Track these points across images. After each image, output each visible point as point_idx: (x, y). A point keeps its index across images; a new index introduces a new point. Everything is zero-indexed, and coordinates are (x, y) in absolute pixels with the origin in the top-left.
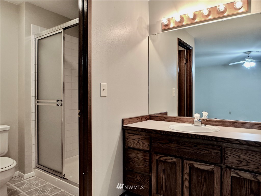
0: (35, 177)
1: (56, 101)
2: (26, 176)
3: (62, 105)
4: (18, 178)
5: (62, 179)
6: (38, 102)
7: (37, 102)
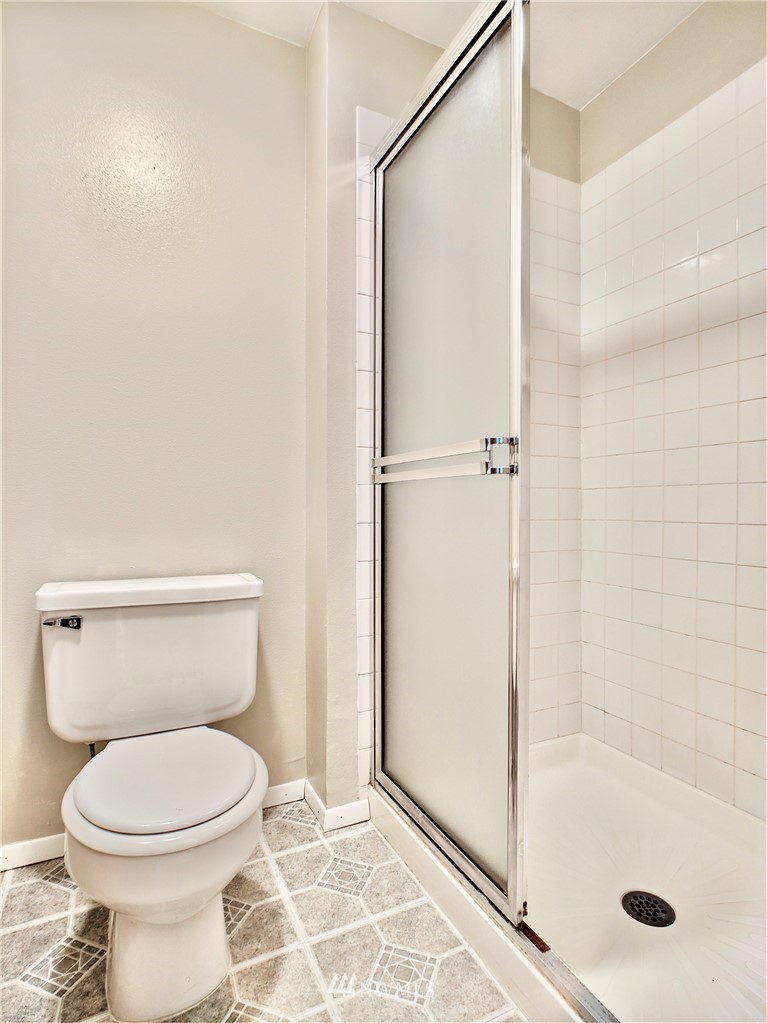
0: (370, 826)
1: (479, 447)
2: (333, 815)
3: (512, 470)
4: (304, 813)
5: (513, 929)
6: (384, 469)
7: (379, 470)
